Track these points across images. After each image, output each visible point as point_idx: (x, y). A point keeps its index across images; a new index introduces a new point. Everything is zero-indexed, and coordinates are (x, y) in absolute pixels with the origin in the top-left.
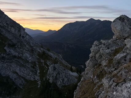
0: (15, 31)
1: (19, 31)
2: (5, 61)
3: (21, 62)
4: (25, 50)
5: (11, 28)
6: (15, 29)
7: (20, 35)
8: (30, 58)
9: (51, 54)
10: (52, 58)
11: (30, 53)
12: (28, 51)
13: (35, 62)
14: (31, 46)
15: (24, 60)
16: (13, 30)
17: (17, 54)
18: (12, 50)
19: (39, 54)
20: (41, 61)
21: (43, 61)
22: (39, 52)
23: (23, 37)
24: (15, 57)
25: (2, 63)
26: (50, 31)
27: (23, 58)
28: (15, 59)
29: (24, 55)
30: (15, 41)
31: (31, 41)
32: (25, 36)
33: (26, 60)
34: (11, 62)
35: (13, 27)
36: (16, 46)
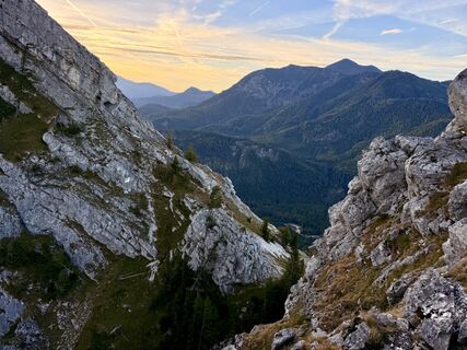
0: (82, 81)
1: (97, 82)
2: (43, 183)
3: (96, 192)
4: (111, 152)
5: (69, 70)
6: (83, 73)
7: (99, 98)
8: (128, 180)
9: (199, 172)
10: (202, 186)
11: (129, 164)
12: (124, 154)
13: (142, 195)
14: (133, 140)
15: (106, 185)
16: (74, 76)
17: (83, 162)
18: (67, 148)
19: (159, 171)
20: (165, 194)
21: (172, 195)
22: (159, 162)
23: (107, 104)
24: (76, 170)
25: (32, 186)
26: (193, 90)
27: (105, 178)
28: (76, 179)
29: (109, 168)
30: (78, 116)
31: (134, 121)
32: (113, 101)
33: (114, 184)
34: (63, 188)
35: (78, 67)
36: (83, 135)
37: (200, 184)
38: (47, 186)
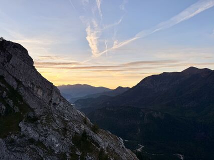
0: (43, 95)
1: (50, 94)
2: (13, 150)
3: (40, 154)
4: (51, 129)
5: (37, 91)
6: (44, 91)
7: (51, 102)
8: (57, 146)
9: (98, 138)
10: (99, 147)
11: (59, 136)
12: (57, 130)
13: (65, 154)
14: (64, 122)
15: (46, 148)
16: (40, 93)
17: (36, 136)
18: (29, 129)
19: (75, 139)
20: (77, 153)
21: (80, 154)
22: (76, 133)
23: (55, 104)
24: (32, 141)
25: (8, 151)
27: (46, 144)
28: (31, 146)
29: (48, 139)
30: (38, 112)
31: (66, 112)
32: (57, 103)
33: (50, 148)
34: (23, 152)
35: (41, 88)
36: (39, 121)
37: (98, 145)
38: (14, 151)
